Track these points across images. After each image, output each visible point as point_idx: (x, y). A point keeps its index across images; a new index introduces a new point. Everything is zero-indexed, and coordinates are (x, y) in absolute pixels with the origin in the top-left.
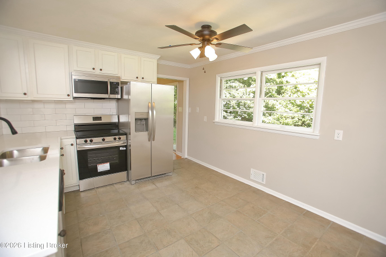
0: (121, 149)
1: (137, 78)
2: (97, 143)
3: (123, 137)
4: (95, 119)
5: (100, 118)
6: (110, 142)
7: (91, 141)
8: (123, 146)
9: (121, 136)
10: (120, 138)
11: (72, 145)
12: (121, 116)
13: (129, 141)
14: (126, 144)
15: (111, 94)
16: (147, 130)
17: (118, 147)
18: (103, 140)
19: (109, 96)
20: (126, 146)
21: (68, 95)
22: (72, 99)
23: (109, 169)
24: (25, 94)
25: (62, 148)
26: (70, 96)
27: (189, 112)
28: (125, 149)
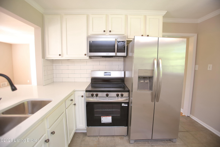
0: (123, 105)
1: (142, 36)
2: (102, 98)
3: (126, 94)
6: (113, 98)
7: (97, 95)
8: (125, 103)
9: (123, 93)
10: (122, 95)
11: (82, 96)
12: (127, 73)
13: (131, 99)
14: (127, 101)
15: (118, 52)
16: (151, 89)
17: (120, 103)
18: (107, 95)
19: (116, 54)
20: (128, 103)
21: (85, 55)
22: (88, 58)
23: (111, 122)
24: (60, 55)
25: (72, 100)
26: (86, 56)
27: (195, 70)
28: (127, 105)
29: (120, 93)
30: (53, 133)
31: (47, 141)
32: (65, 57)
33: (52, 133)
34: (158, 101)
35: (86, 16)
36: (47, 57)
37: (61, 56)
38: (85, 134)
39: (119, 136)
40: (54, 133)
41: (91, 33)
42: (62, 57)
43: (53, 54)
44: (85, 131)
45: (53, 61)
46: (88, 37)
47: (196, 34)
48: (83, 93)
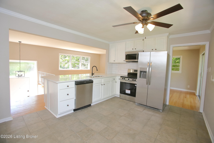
4: (135, 71)
5: (137, 71)
7: (124, 79)
10: (135, 80)
16: (146, 78)
18: (129, 79)
22: (125, 62)
23: (130, 93)
25: (114, 79)
29: (134, 79)
32: (116, 62)
33: (104, 84)
34: (150, 85)
35: (125, 42)
36: (109, 62)
37: (114, 61)
41: (127, 50)
43: (112, 60)
44: (119, 96)
45: (111, 63)
46: (125, 52)
47: (208, 42)
48: (120, 78)
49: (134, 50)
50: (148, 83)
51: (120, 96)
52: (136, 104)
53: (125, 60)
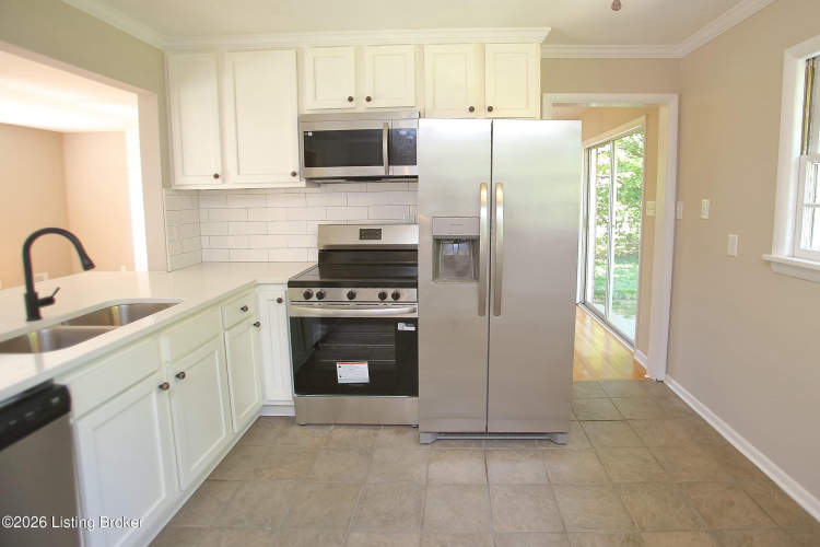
0: (401, 327)
1: (472, 109)
2: (342, 304)
3: (408, 294)
4: (365, 234)
5: (376, 234)
6: (371, 303)
7: (319, 296)
8: (408, 321)
9: (398, 290)
10: (396, 296)
11: (280, 301)
14: (413, 315)
15: (391, 163)
16: (476, 278)
17: (394, 322)
18: (352, 296)
19: (387, 171)
20: (415, 322)
21: (294, 174)
22: (303, 184)
23: (367, 381)
24: (216, 176)
25: (245, 309)
26: (297, 177)
27: (676, 219)
28: (413, 329)
29: (390, 291)
30: (181, 376)
31: (164, 387)
32: (233, 182)
33: (178, 376)
34: (498, 313)
35: (294, 52)
36: (177, 183)
37: (219, 180)
38: (290, 420)
39: (395, 428)
40: (184, 377)
41: (311, 106)
42: (223, 182)
43: (196, 173)
44: (291, 413)
45: (198, 195)
46: (302, 119)
47: (676, 96)
48: (282, 291)
49: (361, 106)
50: (491, 302)
51: (297, 407)
52: (427, 438)
53: (297, 170)
